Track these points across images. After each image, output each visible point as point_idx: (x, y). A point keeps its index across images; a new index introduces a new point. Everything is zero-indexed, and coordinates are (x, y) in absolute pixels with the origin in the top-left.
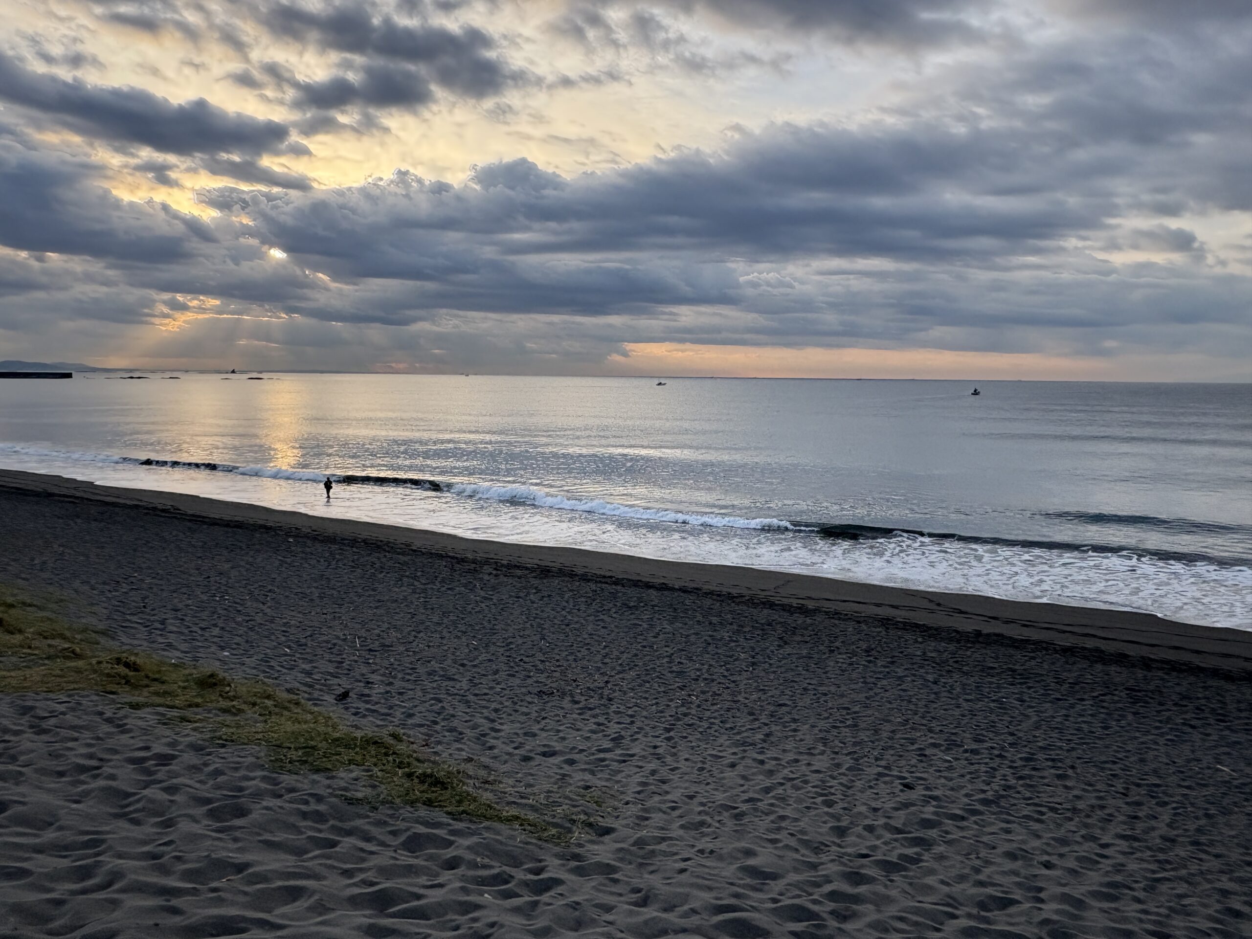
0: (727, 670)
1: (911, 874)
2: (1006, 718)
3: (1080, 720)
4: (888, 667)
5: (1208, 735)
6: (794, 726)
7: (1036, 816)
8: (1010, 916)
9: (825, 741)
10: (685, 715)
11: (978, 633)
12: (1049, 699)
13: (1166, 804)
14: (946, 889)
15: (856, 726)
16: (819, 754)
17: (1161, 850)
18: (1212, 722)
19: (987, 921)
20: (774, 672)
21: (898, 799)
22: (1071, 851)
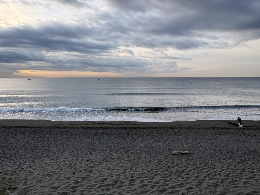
0: (48, 143)
1: (88, 178)
2: (106, 143)
3: (119, 140)
4: (84, 137)
5: (140, 139)
6: (64, 153)
7: (112, 160)
8: (107, 181)
9: (71, 155)
10: (38, 156)
11: (101, 127)
12: (114, 138)
13: (133, 153)
14: (95, 180)
15: (77, 150)
16: (69, 158)
17: (133, 161)
18: (140, 137)
19: (103, 183)
20: (59, 142)
21: (86, 164)
22: (118, 166)
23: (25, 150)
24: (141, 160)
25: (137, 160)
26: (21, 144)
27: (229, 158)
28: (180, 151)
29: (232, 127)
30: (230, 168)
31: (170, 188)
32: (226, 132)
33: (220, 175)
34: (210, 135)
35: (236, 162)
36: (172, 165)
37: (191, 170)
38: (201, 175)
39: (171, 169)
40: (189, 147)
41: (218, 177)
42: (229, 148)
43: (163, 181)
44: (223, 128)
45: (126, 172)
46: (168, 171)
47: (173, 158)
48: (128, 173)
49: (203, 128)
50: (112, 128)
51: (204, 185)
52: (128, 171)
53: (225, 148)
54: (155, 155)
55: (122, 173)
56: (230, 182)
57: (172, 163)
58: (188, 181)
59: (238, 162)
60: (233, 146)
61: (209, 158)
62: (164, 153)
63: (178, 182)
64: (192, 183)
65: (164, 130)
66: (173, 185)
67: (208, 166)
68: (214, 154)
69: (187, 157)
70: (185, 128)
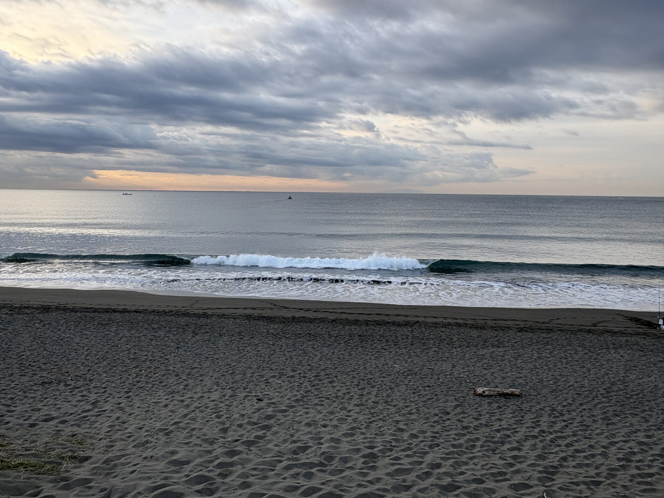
0: (163, 353)
1: (261, 444)
2: (307, 357)
3: (339, 353)
4: (250, 340)
5: (391, 352)
6: (201, 378)
7: (320, 403)
8: (307, 454)
9: (217, 384)
10: (138, 382)
11: (294, 318)
12: (326, 345)
13: (375, 386)
14: (277, 449)
15: (234, 373)
16: (214, 391)
17: (373, 408)
18: (392, 346)
19: (297, 459)
20: (190, 351)
21: (255, 407)
22: (335, 417)
23: (110, 366)
24: (394, 406)
25: (384, 405)
26: (98, 352)
27: (630, 412)
28: (497, 387)
29: (640, 330)
30: (634, 440)
31: (468, 482)
32: (624, 342)
34: (580, 349)
35: (650, 423)
36: (476, 423)
37: (527, 438)
38: (552, 453)
39: (473, 432)
40: (521, 377)
41: (599, 460)
42: (631, 385)
43: (450, 464)
44: (615, 333)
45: (355, 434)
46: (466, 438)
47: (477, 403)
48: (359, 438)
49: (561, 330)
50: (322, 320)
51: (560, 479)
52: (362, 431)
53: (620, 386)
54: (432, 393)
55: (345, 435)
56: (632, 476)
57: (476, 418)
58: (518, 466)
59: (655, 426)
60: (644, 380)
61: (574, 411)
62: (454, 391)
63: (491, 468)
64: (529, 472)
65: (456, 331)
66: (478, 473)
67: (572, 430)
68: (589, 399)
69: (516, 403)
70: (512, 328)
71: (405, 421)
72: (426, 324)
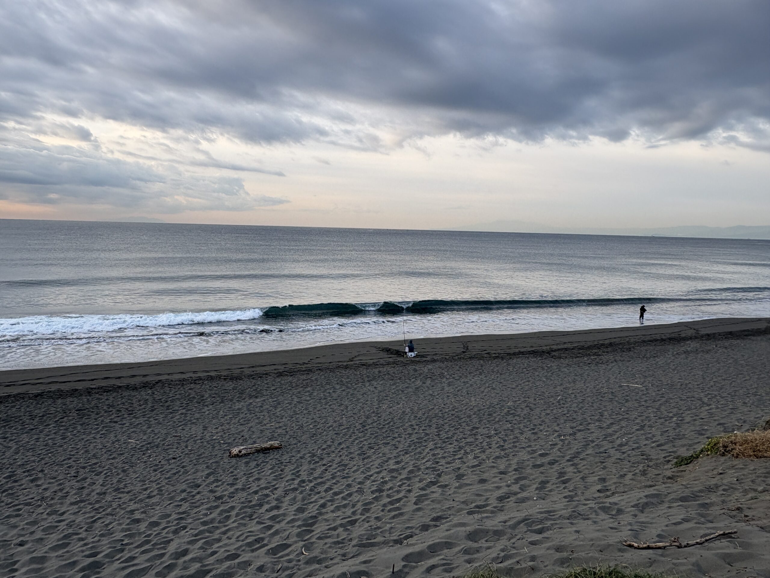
3: (47, 438)
5: (124, 424)
7: (15, 513)
12: (26, 431)
13: (101, 472)
22: (39, 527)
24: (128, 492)
25: (114, 494)
27: (383, 442)
28: (255, 442)
29: (391, 360)
30: (385, 469)
31: (220, 561)
32: (377, 373)
33: (360, 491)
34: (338, 387)
35: (399, 449)
36: (232, 490)
37: (286, 493)
38: (311, 503)
39: (228, 501)
40: (280, 427)
41: (355, 497)
42: (384, 415)
43: (198, 547)
44: (369, 365)
45: (70, 543)
46: (218, 510)
47: (233, 466)
48: (76, 547)
49: (320, 369)
50: (19, 397)
51: (320, 528)
52: (80, 536)
53: (375, 418)
54: (178, 466)
55: (54, 548)
56: (384, 505)
57: (231, 484)
58: (277, 527)
59: (403, 451)
60: (394, 408)
61: (333, 452)
62: (206, 457)
63: (247, 537)
64: (288, 529)
65: (208, 386)
66: (232, 548)
67: (331, 473)
68: (347, 437)
69: (276, 457)
70: (271, 374)
71: (143, 507)
72: (170, 383)
